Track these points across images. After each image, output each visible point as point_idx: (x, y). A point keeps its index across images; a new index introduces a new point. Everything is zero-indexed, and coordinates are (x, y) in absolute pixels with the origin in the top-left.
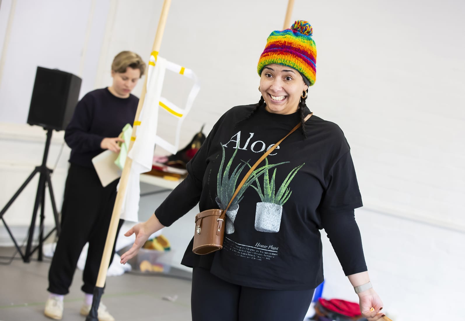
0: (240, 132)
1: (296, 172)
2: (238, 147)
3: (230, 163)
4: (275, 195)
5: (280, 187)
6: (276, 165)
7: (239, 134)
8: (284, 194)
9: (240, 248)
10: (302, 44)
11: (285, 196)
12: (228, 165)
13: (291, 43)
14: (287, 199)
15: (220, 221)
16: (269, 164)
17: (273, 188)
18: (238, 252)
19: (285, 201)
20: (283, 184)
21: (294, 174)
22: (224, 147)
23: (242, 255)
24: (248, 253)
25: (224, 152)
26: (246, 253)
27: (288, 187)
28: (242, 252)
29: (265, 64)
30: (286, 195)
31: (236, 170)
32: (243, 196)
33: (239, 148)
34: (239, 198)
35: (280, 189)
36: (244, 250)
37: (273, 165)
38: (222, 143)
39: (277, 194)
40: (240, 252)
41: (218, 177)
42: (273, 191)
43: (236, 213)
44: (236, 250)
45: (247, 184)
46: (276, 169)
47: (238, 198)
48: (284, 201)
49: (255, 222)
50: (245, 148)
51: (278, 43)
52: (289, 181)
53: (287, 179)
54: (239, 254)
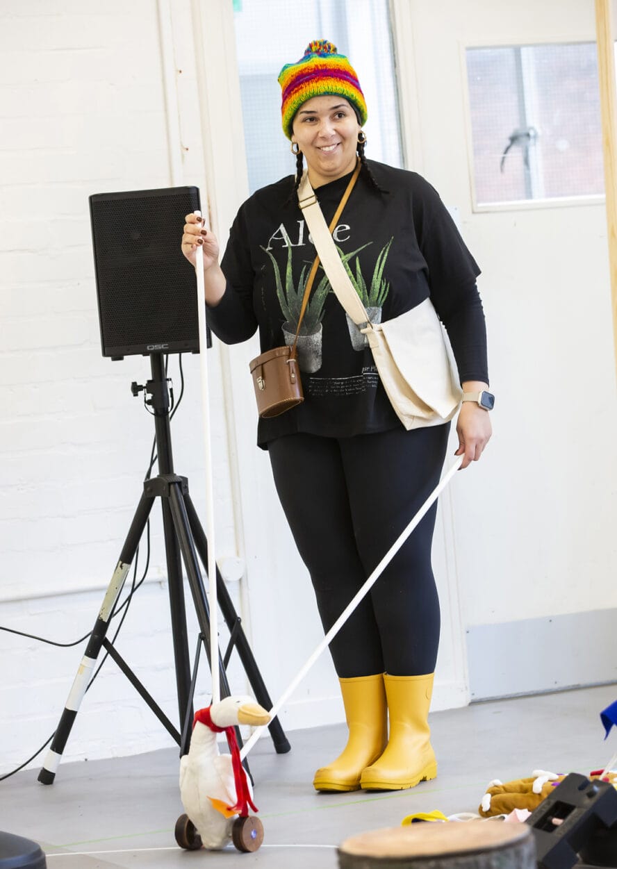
0: (282, 225)
1: (386, 255)
2: (289, 244)
3: (289, 270)
4: (369, 296)
5: (371, 281)
6: (355, 252)
7: (282, 228)
8: (380, 289)
9: (342, 383)
10: (339, 63)
11: (382, 293)
12: (288, 274)
13: (325, 65)
14: (386, 295)
15: (291, 364)
16: (345, 254)
17: (363, 286)
18: (341, 390)
19: (384, 300)
20: (375, 276)
21: (385, 258)
22: (269, 251)
23: (348, 392)
24: (354, 387)
25: (272, 258)
26: (352, 387)
27: (382, 278)
28: (347, 388)
29: (300, 102)
30: (383, 290)
31: (302, 276)
32: (324, 311)
33: (292, 245)
34: (319, 314)
35: (373, 284)
36: (347, 384)
37: (352, 254)
38: (263, 246)
39: (371, 292)
40: (343, 389)
41: (278, 295)
42: (364, 290)
43: (321, 336)
44: (336, 389)
45: (324, 292)
46: (357, 258)
47: (317, 315)
48: (383, 297)
49: (352, 340)
50: (300, 243)
51: (307, 71)
52: (381, 270)
53: (377, 267)
54: (343, 392)
